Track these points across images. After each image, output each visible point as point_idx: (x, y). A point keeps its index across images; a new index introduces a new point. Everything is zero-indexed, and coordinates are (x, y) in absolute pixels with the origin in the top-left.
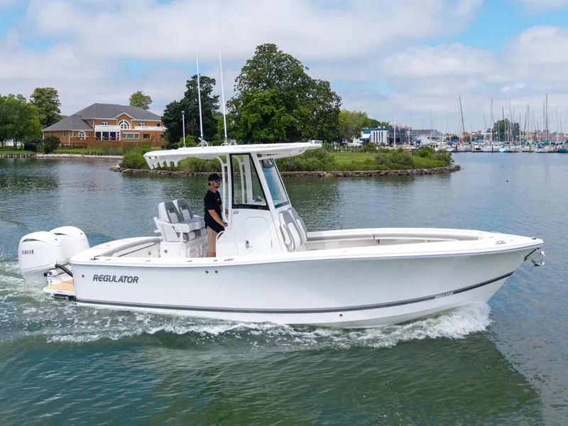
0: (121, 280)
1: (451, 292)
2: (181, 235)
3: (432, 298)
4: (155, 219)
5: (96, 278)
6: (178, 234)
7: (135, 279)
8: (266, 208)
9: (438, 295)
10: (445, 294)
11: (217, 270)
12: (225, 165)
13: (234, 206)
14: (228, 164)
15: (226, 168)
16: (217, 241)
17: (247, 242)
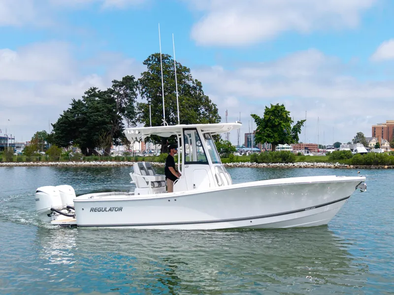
0: (110, 210)
1: (314, 207)
2: (150, 183)
3: (303, 210)
4: (131, 174)
5: (92, 210)
6: (147, 183)
7: (121, 209)
8: (207, 163)
9: (306, 208)
10: (311, 208)
11: (175, 199)
12: (180, 137)
13: (186, 163)
14: (182, 137)
15: (180, 139)
16: (174, 186)
17: (194, 185)
